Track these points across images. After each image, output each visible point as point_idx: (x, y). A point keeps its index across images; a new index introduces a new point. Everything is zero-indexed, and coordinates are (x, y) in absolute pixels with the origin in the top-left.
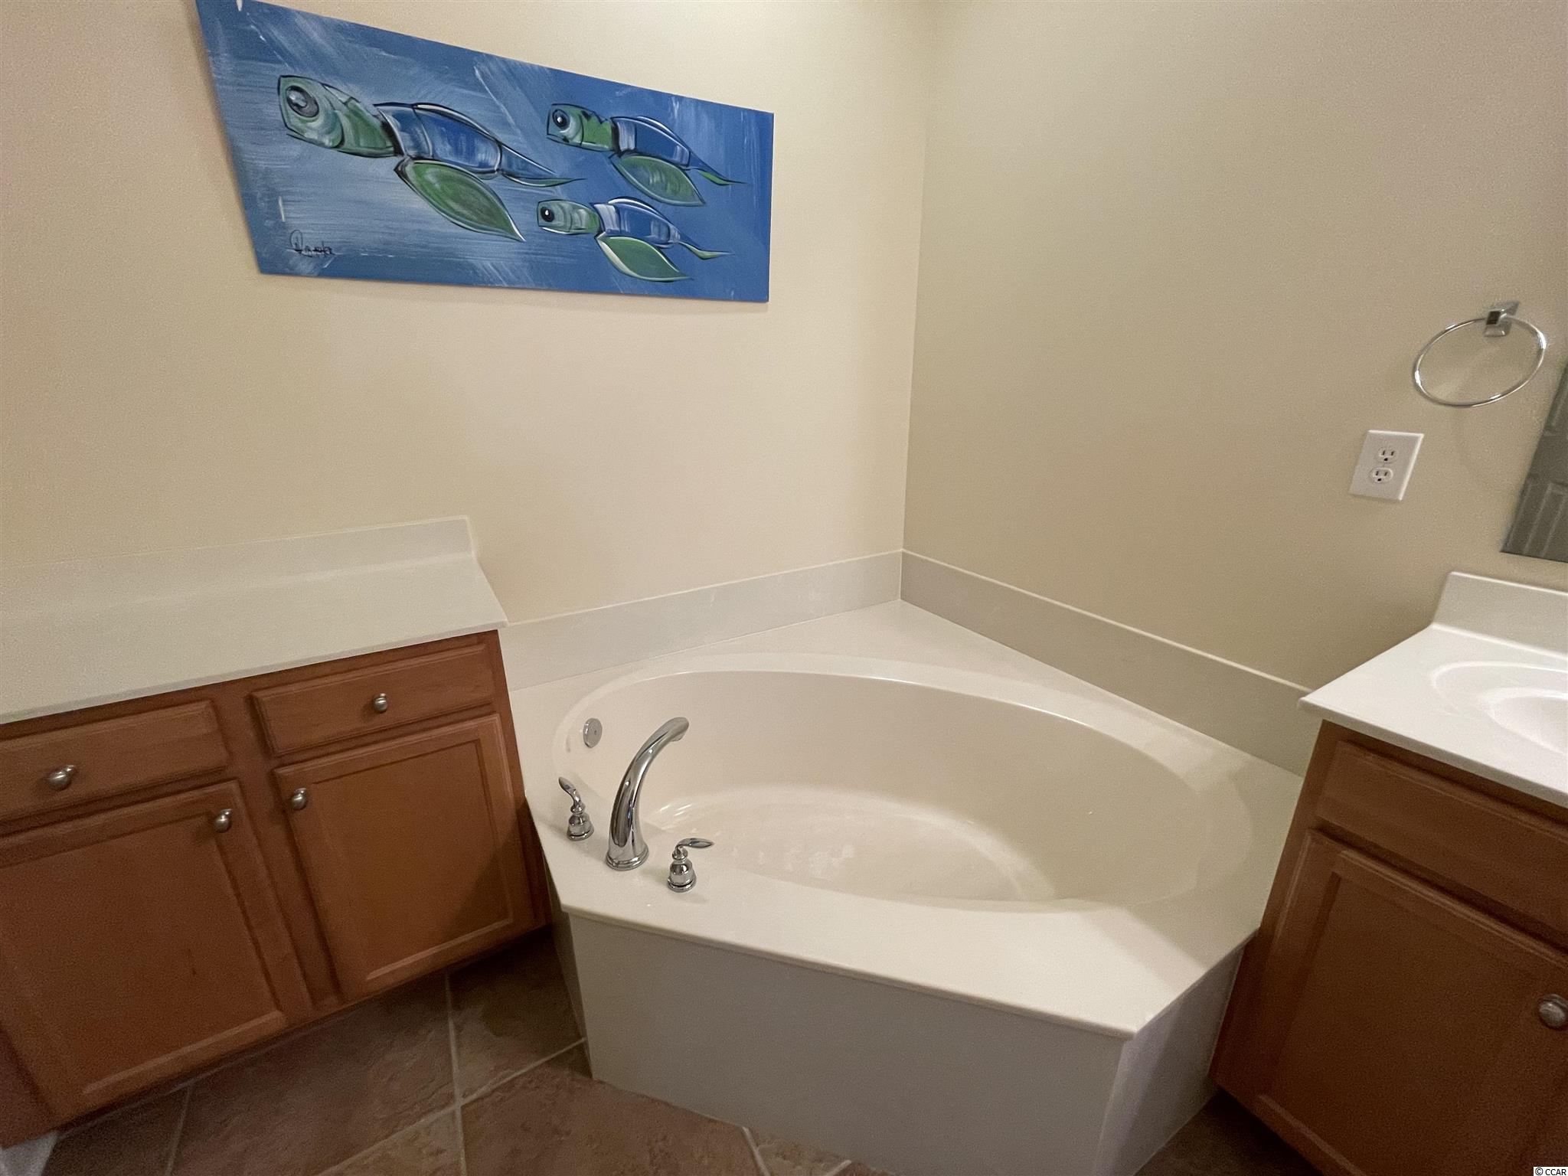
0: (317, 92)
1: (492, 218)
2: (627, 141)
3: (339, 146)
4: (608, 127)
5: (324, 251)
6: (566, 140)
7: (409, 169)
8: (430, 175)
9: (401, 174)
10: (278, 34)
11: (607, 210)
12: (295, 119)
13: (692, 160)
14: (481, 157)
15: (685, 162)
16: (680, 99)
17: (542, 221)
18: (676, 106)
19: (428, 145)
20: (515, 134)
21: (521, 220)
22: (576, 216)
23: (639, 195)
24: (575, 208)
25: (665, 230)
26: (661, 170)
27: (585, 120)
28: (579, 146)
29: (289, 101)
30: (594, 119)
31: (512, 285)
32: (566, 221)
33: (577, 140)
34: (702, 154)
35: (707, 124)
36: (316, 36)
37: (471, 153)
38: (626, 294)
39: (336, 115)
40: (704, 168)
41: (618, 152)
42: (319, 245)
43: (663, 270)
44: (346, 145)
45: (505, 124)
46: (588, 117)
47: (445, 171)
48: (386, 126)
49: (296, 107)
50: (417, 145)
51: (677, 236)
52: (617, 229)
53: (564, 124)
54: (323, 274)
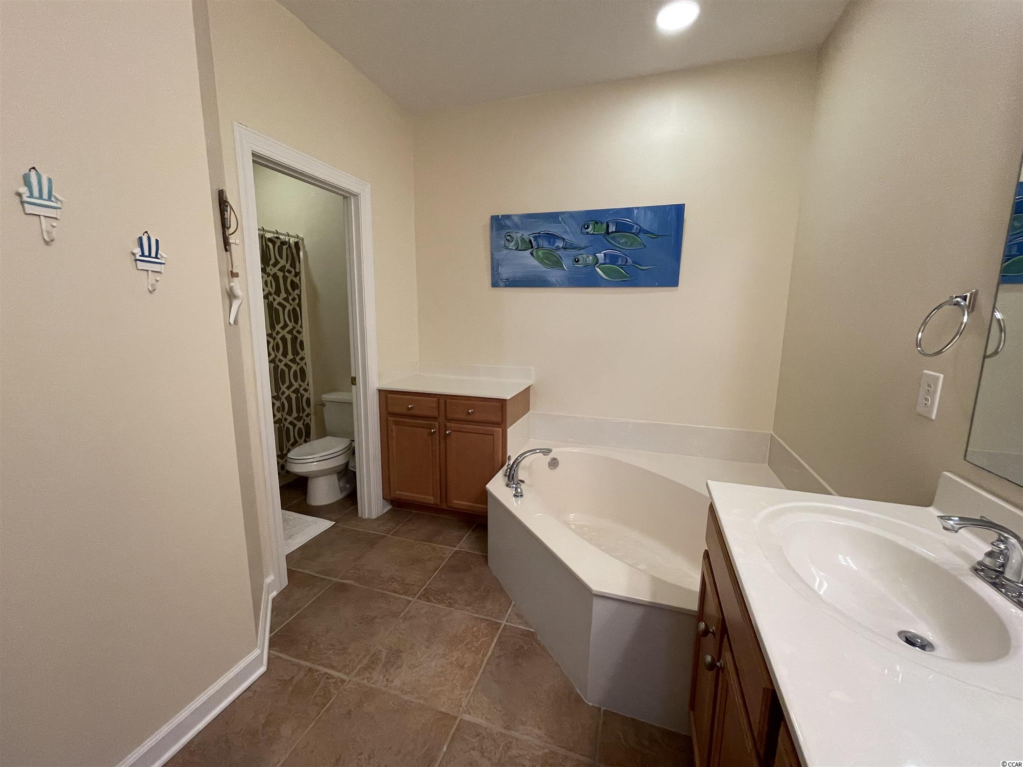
0: (514, 235)
1: (557, 264)
2: (612, 228)
3: (517, 249)
4: (605, 225)
6: (587, 233)
7: (534, 252)
8: (540, 253)
9: (532, 254)
10: (508, 223)
11: (600, 256)
12: (507, 244)
13: (641, 230)
14: (557, 244)
15: (638, 232)
16: (637, 208)
17: (574, 263)
18: (635, 211)
19: (541, 244)
20: (569, 234)
21: (566, 263)
22: (588, 259)
23: (614, 248)
24: (588, 257)
25: (625, 260)
26: (626, 237)
27: (596, 224)
28: (593, 234)
29: (507, 239)
30: (600, 224)
31: (560, 286)
32: (583, 261)
33: (592, 232)
35: (649, 214)
36: (516, 219)
37: (554, 243)
38: (604, 287)
39: (517, 241)
40: (647, 232)
41: (608, 233)
42: (507, 278)
43: (623, 276)
44: (519, 248)
45: (566, 232)
46: (597, 223)
47: (545, 251)
48: (530, 241)
49: (508, 240)
50: (538, 245)
51: (631, 261)
52: (604, 262)
53: (588, 228)
54: (506, 286)
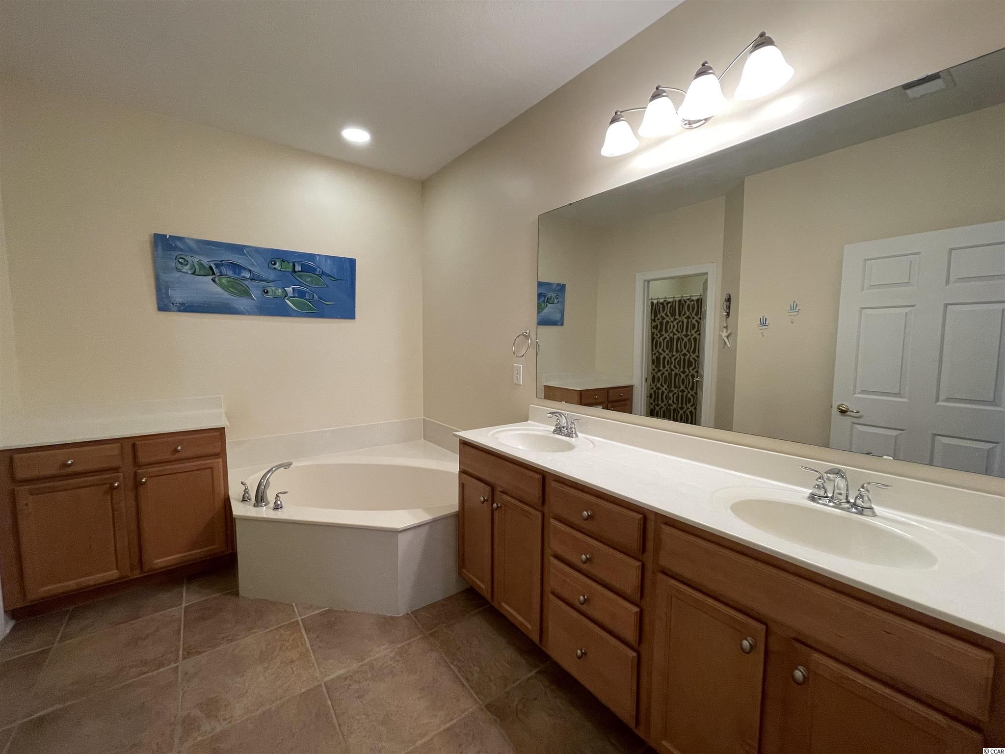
0: (189, 259)
1: (246, 293)
2: (298, 268)
3: (194, 273)
4: (291, 264)
5: (183, 304)
6: (275, 268)
7: (216, 279)
8: (224, 281)
9: (214, 280)
10: (179, 244)
11: (289, 290)
12: (179, 266)
13: (323, 273)
14: (243, 275)
15: (321, 273)
16: (319, 255)
17: (264, 293)
18: (318, 258)
19: (224, 272)
20: (257, 268)
21: (255, 293)
22: (277, 292)
24: (277, 289)
25: (311, 295)
26: (311, 277)
27: (282, 262)
28: (280, 270)
29: (179, 262)
30: (286, 262)
31: (250, 314)
32: (273, 293)
33: (279, 269)
34: (327, 271)
35: (329, 262)
36: (191, 244)
37: (239, 274)
38: (295, 317)
39: (194, 265)
40: (328, 276)
41: (294, 271)
42: (181, 303)
43: (311, 309)
44: (196, 273)
45: (253, 265)
46: (284, 262)
47: (229, 279)
48: (211, 268)
49: (181, 263)
50: (221, 272)
51: (317, 297)
52: (292, 295)
53: (275, 264)
54: (180, 311)
